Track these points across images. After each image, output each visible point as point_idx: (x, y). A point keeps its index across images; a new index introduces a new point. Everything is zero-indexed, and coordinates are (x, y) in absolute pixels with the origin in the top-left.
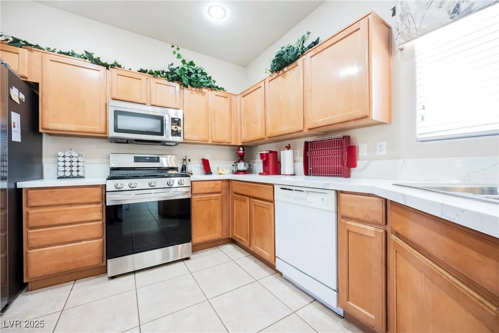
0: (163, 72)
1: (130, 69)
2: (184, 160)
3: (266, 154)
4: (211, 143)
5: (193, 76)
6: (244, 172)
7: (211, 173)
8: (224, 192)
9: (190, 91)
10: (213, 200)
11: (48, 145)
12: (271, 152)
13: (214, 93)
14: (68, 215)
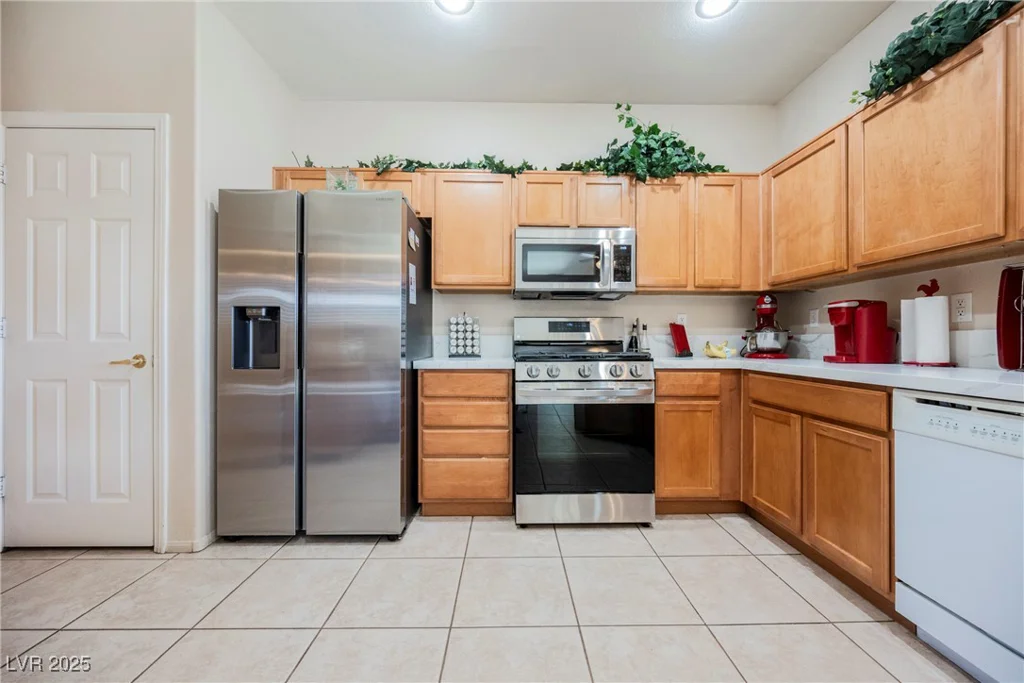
0: (599, 160)
1: (545, 169)
2: (634, 326)
3: (847, 308)
4: (694, 289)
5: (657, 155)
6: (775, 354)
7: (691, 355)
8: (726, 397)
9: (649, 187)
10: (699, 414)
11: (440, 308)
12: (862, 303)
13: (702, 180)
14: (466, 413)
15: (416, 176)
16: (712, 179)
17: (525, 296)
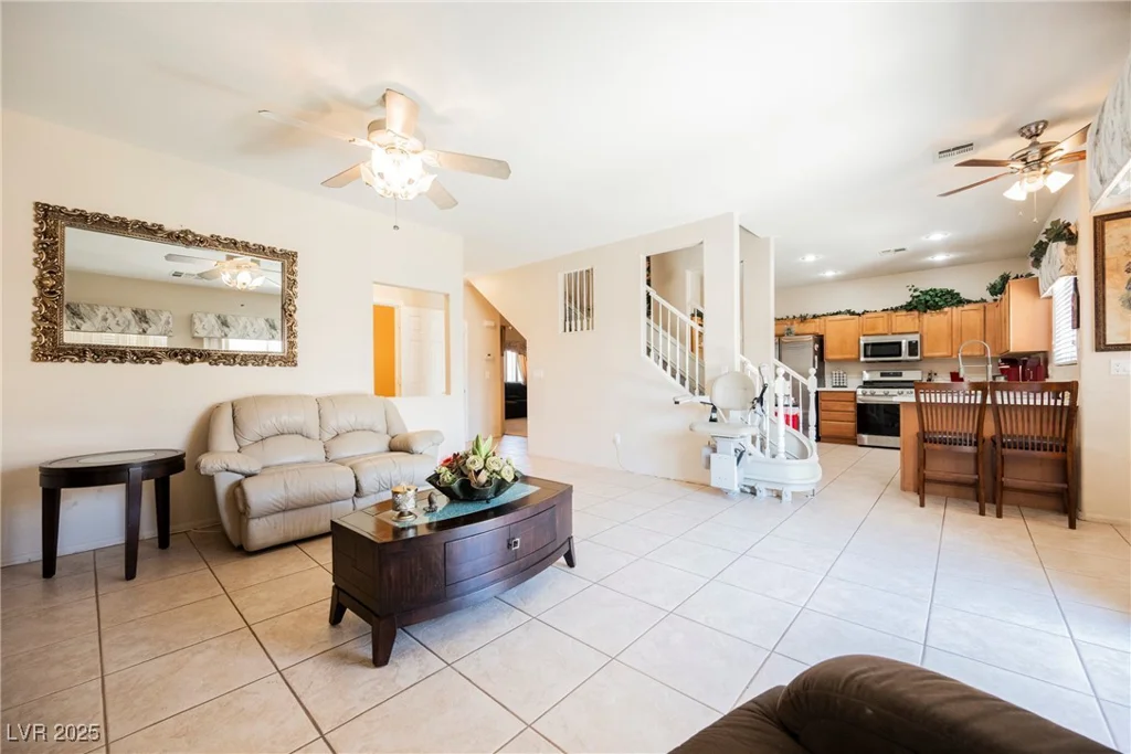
0: (901, 306)
1: (876, 312)
9: (929, 314)
11: (829, 368)
13: (960, 308)
14: (838, 406)
15: (817, 320)
16: (966, 307)
17: (867, 362)
